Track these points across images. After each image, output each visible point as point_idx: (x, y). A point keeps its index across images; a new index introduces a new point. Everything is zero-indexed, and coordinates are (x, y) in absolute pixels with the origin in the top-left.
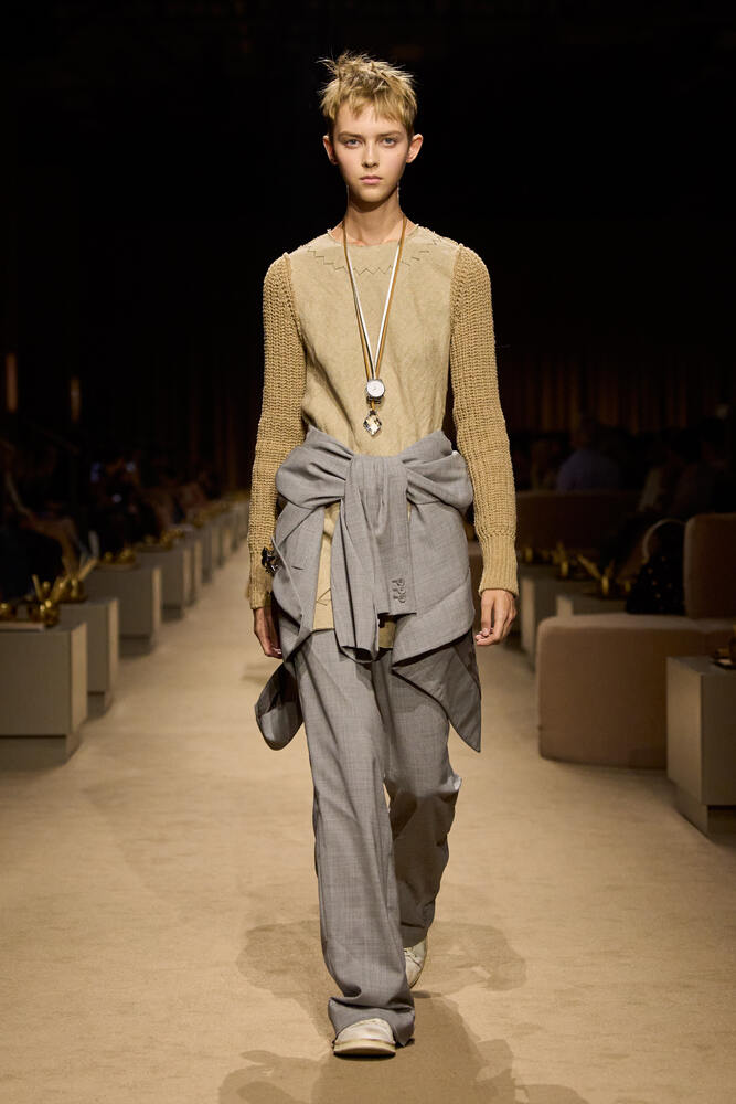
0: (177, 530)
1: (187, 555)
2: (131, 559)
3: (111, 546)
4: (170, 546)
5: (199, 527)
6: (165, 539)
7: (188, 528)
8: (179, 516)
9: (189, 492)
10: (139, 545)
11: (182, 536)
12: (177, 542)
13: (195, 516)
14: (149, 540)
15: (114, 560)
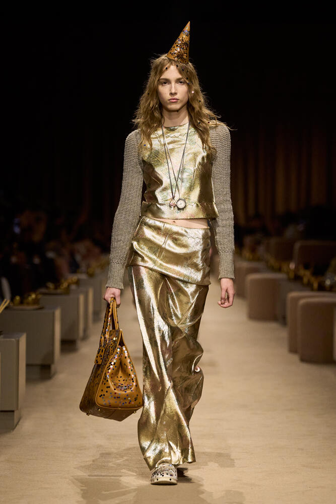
0: (75, 278)
1: (82, 298)
2: (36, 301)
3: (19, 291)
4: (67, 291)
5: (91, 275)
6: (65, 285)
7: (83, 277)
8: (75, 267)
9: (82, 247)
10: (43, 290)
11: (78, 283)
12: (73, 287)
13: (88, 266)
14: (51, 285)
15: (21, 302)
